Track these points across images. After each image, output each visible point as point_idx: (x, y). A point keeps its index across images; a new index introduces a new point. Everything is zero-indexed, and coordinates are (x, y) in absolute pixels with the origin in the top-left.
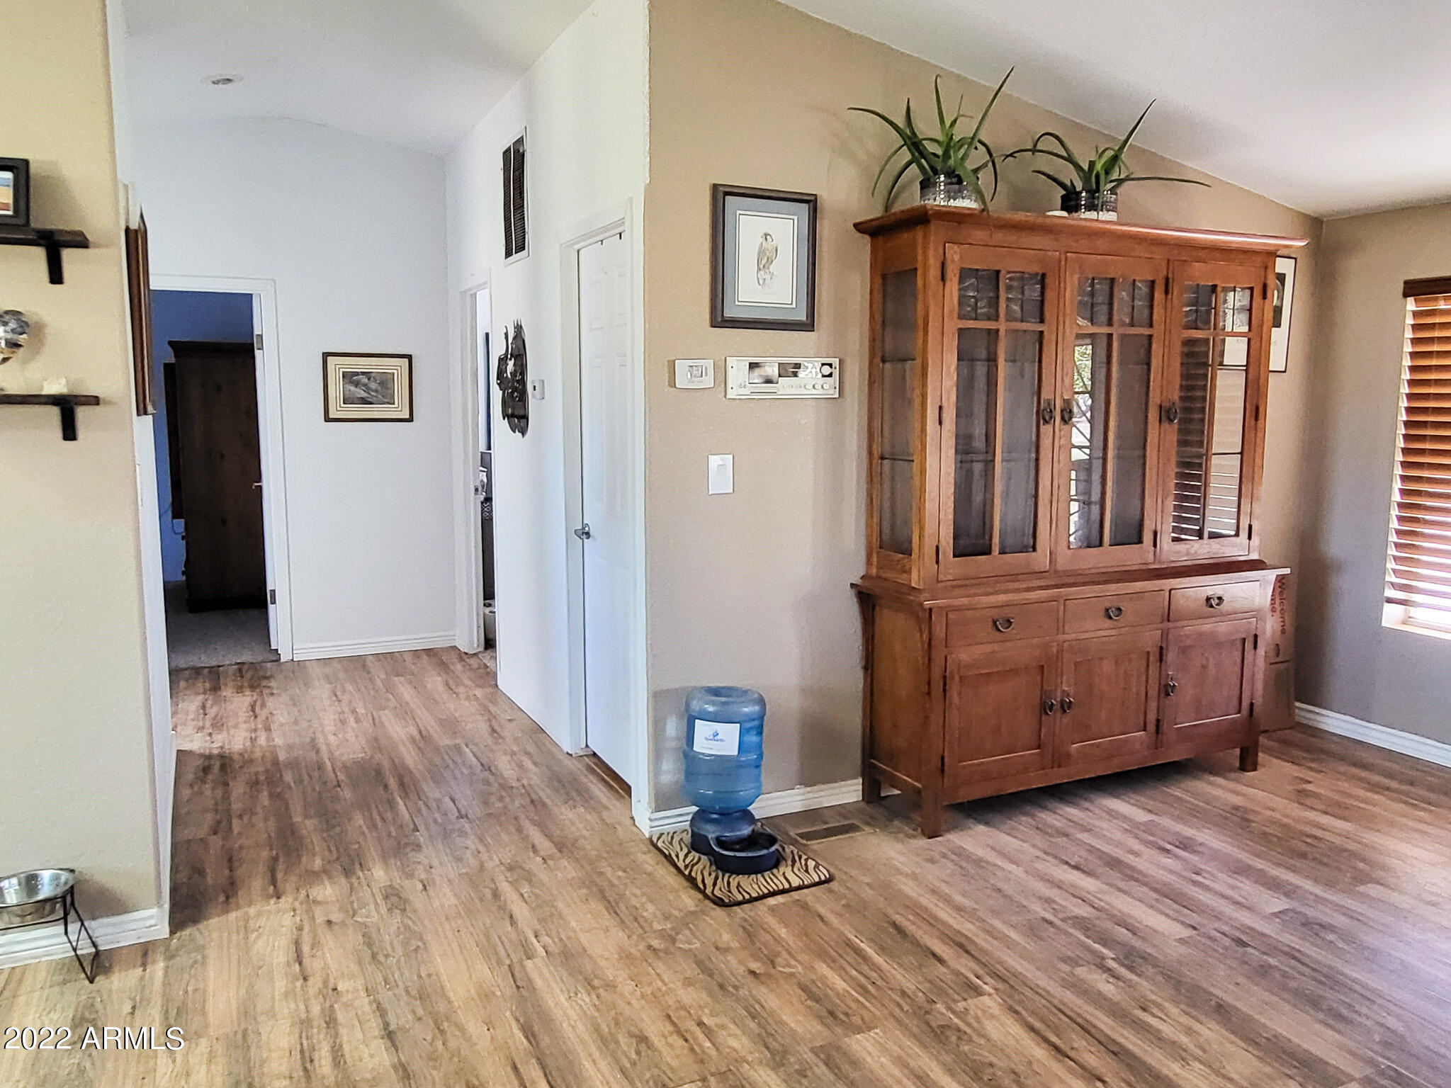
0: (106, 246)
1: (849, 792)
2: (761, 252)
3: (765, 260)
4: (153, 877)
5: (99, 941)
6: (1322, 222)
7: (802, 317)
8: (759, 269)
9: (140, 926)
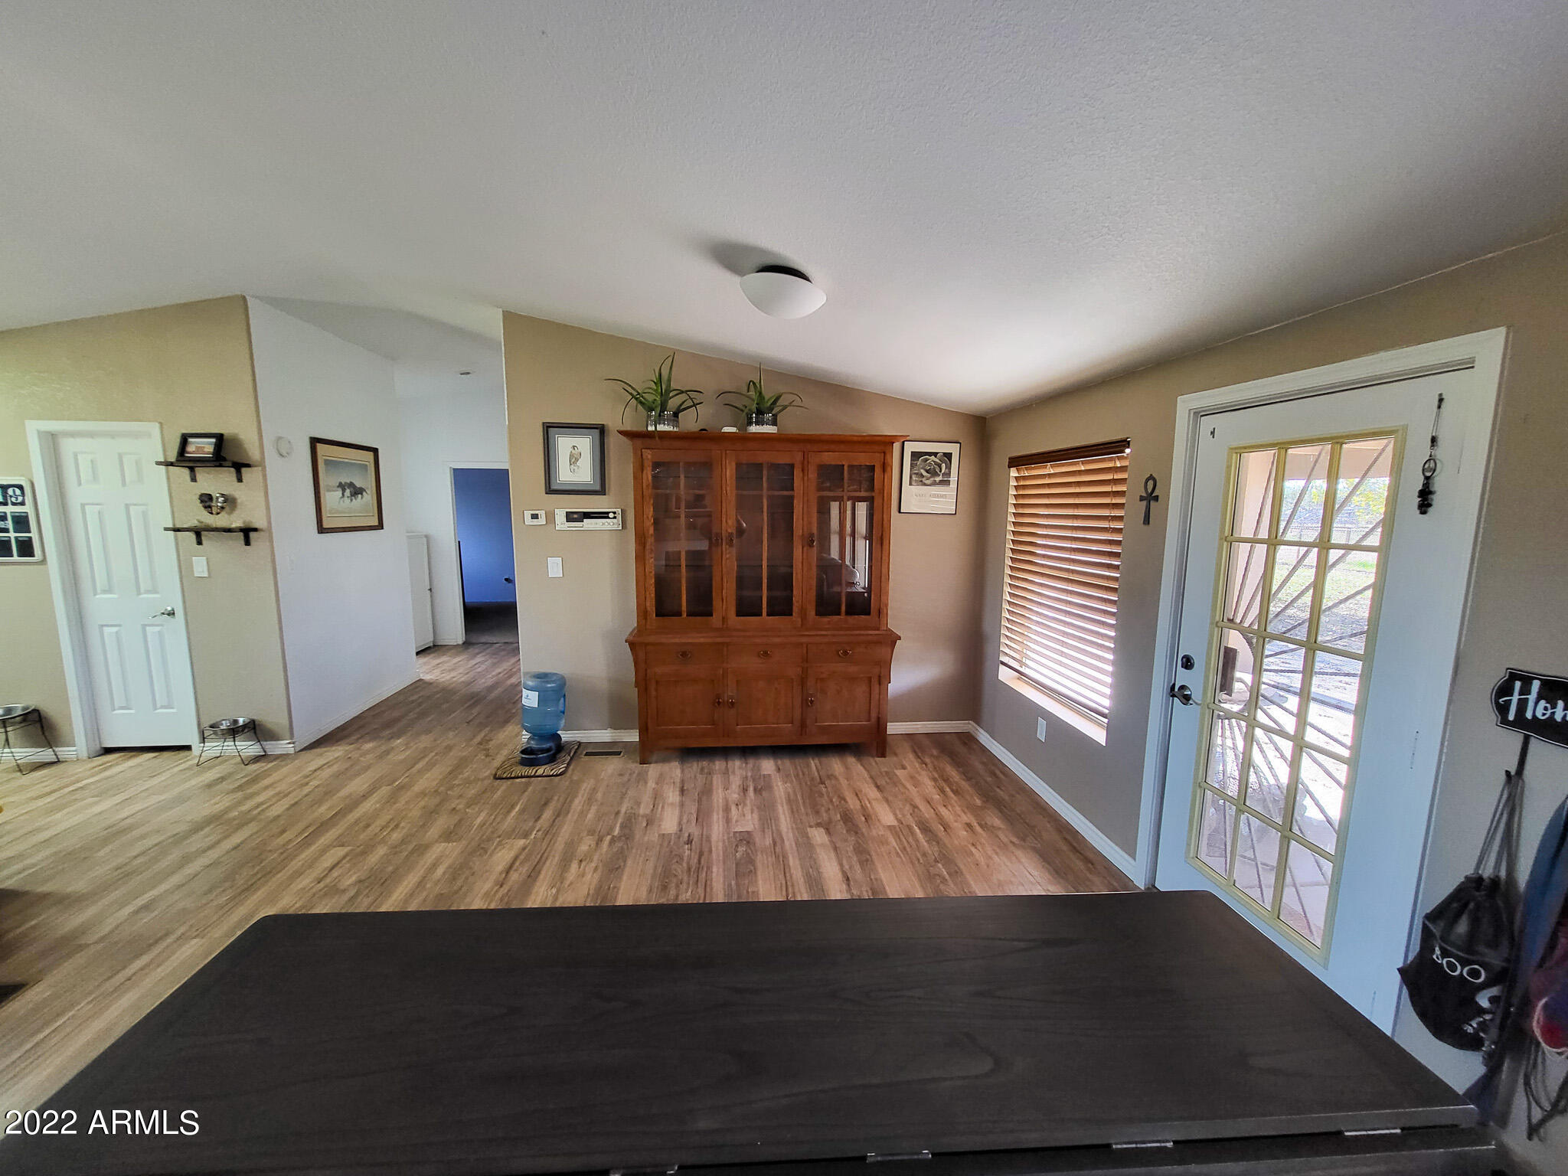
0: (256, 466)
1: (633, 736)
2: (571, 456)
3: (574, 459)
4: (288, 726)
5: (267, 750)
6: (985, 418)
7: (598, 487)
8: (571, 464)
9: (283, 747)
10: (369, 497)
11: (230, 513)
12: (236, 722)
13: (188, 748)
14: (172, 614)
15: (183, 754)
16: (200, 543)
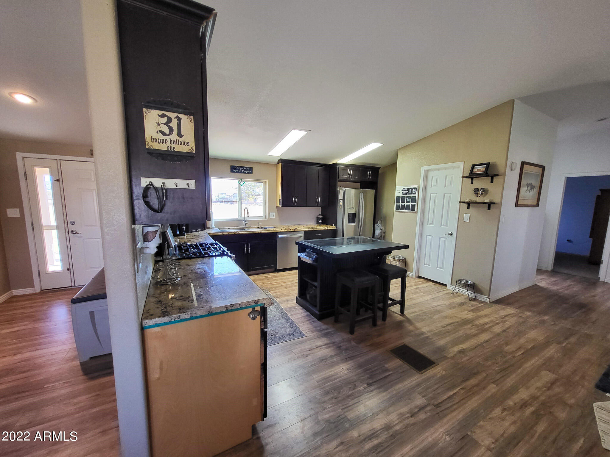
0: (501, 176)
4: (488, 291)
9: (484, 298)
10: (536, 191)
11: (484, 196)
12: (467, 282)
13: (446, 285)
14: (451, 234)
15: (443, 287)
16: (468, 208)
